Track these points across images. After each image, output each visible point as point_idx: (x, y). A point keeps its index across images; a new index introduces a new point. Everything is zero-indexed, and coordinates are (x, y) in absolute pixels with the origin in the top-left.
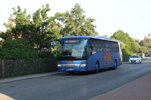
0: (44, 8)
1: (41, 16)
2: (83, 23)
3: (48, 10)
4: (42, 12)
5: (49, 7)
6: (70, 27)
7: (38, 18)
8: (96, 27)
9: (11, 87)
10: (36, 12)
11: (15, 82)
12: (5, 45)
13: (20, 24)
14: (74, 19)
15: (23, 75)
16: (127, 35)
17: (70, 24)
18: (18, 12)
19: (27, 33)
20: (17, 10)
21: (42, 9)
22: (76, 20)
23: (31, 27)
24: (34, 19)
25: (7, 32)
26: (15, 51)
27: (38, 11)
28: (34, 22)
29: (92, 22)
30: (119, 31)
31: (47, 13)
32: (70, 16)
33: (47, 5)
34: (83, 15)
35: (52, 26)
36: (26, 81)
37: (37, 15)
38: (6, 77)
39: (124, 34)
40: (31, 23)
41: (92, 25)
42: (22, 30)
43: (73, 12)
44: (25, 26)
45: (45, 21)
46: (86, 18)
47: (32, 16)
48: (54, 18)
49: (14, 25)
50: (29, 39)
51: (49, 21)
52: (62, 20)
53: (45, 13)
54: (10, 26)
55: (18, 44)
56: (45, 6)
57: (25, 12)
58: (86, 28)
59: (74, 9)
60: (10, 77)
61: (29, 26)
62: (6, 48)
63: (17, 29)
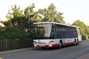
0: (31, 6)
1: (29, 11)
2: (56, 16)
3: (34, 7)
4: (30, 8)
5: (34, 6)
6: (48, 18)
7: (28, 12)
8: (64, 18)
9: (12, 56)
10: (26, 8)
11: (14, 53)
12: (7, 30)
13: (16, 16)
14: (50, 13)
15: (18, 48)
16: (83, 23)
17: (48, 16)
18: (15, 9)
19: (21, 22)
20: (14, 7)
21: (30, 6)
22: (51, 13)
23: (23, 18)
24: (25, 13)
25: (8, 22)
26: (13, 33)
27: (27, 8)
28: (25, 15)
29: (61, 14)
30: (78, 20)
31: (33, 9)
32: (47, 11)
33: (33, 4)
34: (55, 10)
35: (36, 17)
36: (21, 52)
37: (27, 10)
38: (8, 50)
39: (80, 22)
40: (23, 15)
41: (61, 17)
42: (17, 20)
43: (49, 9)
44: (19, 18)
45: (32, 14)
46: (57, 13)
47: (23, 11)
48: (38, 12)
49: (12, 17)
50: (22, 25)
51: (34, 14)
52: (42, 14)
53: (32, 9)
54: (10, 17)
55: (15, 29)
56: (32, 5)
57: (19, 8)
58: (58, 19)
59: (50, 7)
60: (11, 49)
61: (22, 17)
62: (8, 31)
63: (14, 19)
